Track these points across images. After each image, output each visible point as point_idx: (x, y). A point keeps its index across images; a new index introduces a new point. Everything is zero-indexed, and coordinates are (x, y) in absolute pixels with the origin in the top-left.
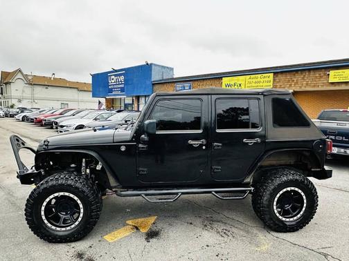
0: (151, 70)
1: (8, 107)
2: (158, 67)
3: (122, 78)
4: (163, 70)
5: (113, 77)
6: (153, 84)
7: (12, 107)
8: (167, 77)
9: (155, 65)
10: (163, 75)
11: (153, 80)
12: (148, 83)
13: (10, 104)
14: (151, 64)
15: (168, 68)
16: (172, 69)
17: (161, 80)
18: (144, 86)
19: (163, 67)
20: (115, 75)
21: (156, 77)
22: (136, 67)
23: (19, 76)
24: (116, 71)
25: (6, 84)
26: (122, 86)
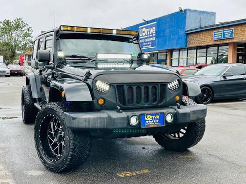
0: (185, 17)
2: (194, 13)
3: (154, 30)
4: (202, 16)
5: (144, 29)
6: (188, 34)
9: (191, 11)
10: (200, 22)
11: (186, 29)
12: (182, 33)
14: (185, 10)
15: (207, 12)
16: (214, 14)
18: (177, 37)
19: (201, 12)
20: (146, 28)
21: (191, 24)
22: (168, 15)
24: (148, 22)
26: (153, 39)
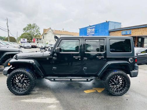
0: (109, 25)
1: (45, 44)
2: (113, 23)
3: (94, 29)
4: (115, 24)
5: (89, 29)
6: (109, 32)
7: (47, 44)
8: (117, 28)
9: (111, 22)
10: (115, 27)
11: (109, 30)
12: (107, 31)
13: (46, 43)
14: (109, 22)
15: (118, 23)
16: (120, 23)
17: (114, 30)
18: (104, 33)
19: (115, 22)
20: (90, 29)
21: (111, 28)
22: (101, 24)
23: (50, 30)
24: (91, 26)
25: (45, 34)
26: (93, 33)
